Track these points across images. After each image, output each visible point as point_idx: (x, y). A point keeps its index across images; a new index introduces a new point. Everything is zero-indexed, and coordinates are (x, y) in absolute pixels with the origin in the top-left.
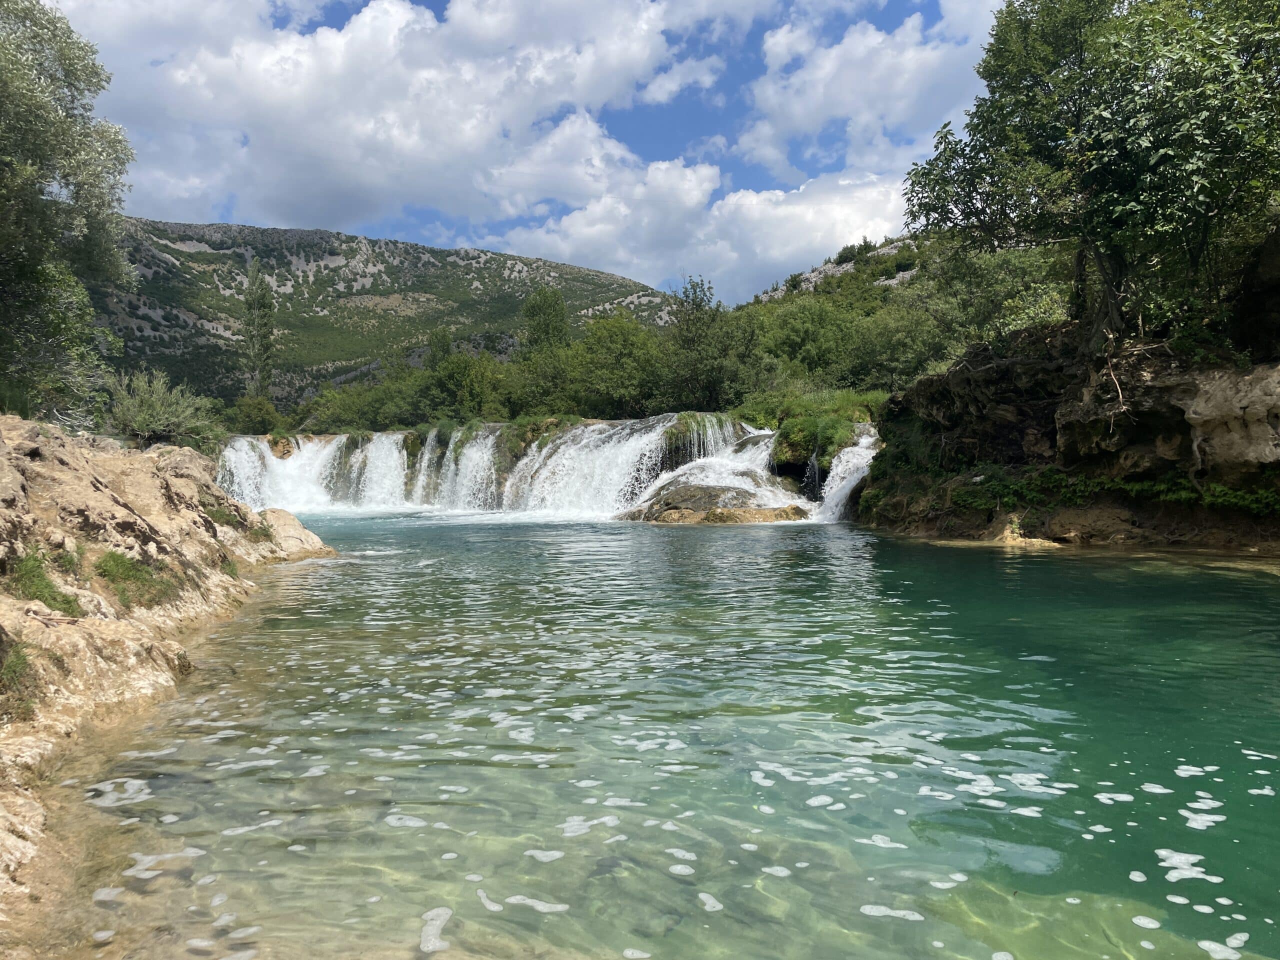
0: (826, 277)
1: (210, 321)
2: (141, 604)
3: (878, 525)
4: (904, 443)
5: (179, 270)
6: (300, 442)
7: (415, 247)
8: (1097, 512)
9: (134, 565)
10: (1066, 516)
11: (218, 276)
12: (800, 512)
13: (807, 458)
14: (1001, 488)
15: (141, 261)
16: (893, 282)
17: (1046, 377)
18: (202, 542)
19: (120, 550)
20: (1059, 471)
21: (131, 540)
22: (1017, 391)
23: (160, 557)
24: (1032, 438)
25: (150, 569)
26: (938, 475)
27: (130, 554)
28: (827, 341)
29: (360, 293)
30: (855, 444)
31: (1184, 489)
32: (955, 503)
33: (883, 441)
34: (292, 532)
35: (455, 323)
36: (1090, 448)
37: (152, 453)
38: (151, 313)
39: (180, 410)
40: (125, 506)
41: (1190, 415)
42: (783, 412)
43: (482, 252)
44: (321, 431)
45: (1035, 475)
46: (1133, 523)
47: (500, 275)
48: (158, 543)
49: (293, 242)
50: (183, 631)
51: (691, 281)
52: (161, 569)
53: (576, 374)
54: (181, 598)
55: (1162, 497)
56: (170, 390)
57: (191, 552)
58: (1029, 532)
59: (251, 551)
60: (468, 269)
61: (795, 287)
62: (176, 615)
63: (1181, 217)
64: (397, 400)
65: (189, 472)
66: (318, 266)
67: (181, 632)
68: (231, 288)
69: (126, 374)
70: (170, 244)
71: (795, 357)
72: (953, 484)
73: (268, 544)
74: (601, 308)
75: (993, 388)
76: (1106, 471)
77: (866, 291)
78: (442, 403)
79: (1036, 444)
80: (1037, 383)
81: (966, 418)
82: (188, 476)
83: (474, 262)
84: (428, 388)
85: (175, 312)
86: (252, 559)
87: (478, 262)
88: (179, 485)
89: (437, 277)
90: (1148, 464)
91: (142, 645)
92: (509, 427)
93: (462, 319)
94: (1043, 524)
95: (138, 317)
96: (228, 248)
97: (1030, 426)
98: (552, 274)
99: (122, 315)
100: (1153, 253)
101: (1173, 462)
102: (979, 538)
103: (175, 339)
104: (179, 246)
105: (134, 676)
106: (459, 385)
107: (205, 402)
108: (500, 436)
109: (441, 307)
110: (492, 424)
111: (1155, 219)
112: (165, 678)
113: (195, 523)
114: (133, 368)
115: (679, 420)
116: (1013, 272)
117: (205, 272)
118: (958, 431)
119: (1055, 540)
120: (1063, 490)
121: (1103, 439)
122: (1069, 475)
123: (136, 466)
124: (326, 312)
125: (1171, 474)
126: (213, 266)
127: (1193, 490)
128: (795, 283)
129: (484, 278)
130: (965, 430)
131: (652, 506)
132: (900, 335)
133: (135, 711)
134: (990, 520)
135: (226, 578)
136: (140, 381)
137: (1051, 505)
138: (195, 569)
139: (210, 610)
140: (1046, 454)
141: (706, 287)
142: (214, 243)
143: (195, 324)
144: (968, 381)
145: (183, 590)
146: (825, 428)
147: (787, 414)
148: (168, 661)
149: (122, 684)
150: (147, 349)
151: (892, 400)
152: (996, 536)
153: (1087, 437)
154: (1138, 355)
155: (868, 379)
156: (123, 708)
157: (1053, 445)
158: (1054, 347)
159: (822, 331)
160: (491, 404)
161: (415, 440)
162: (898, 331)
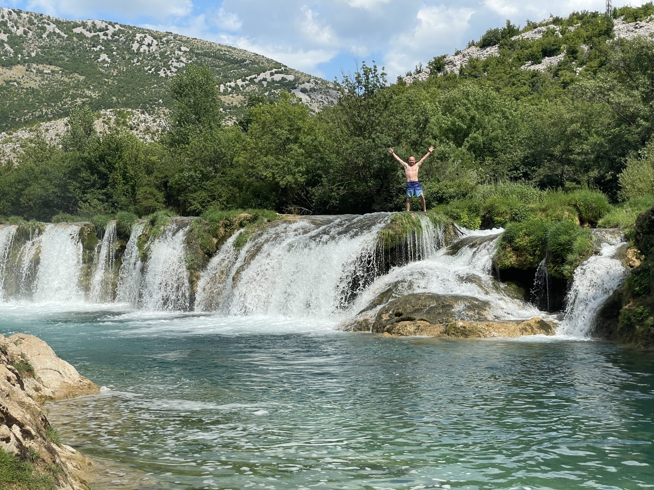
0: (471, 60)
7: (40, 17)
12: (545, 326)
13: (536, 265)
16: (541, 67)
30: (597, 253)
34: (49, 364)
35: (81, 96)
43: (110, 23)
47: (129, 49)
51: (363, 67)
60: (95, 41)
61: (439, 70)
74: (233, 84)
77: (514, 76)
78: (93, 185)
83: (101, 34)
84: (77, 170)
87: (106, 35)
89: (62, 48)
92: (199, 222)
93: (88, 93)
98: (183, 49)
106: (111, 168)
108: (191, 231)
109: (67, 80)
128: (438, 65)
129: (112, 51)
160: (146, 188)
161: (92, 232)
162: (572, 121)
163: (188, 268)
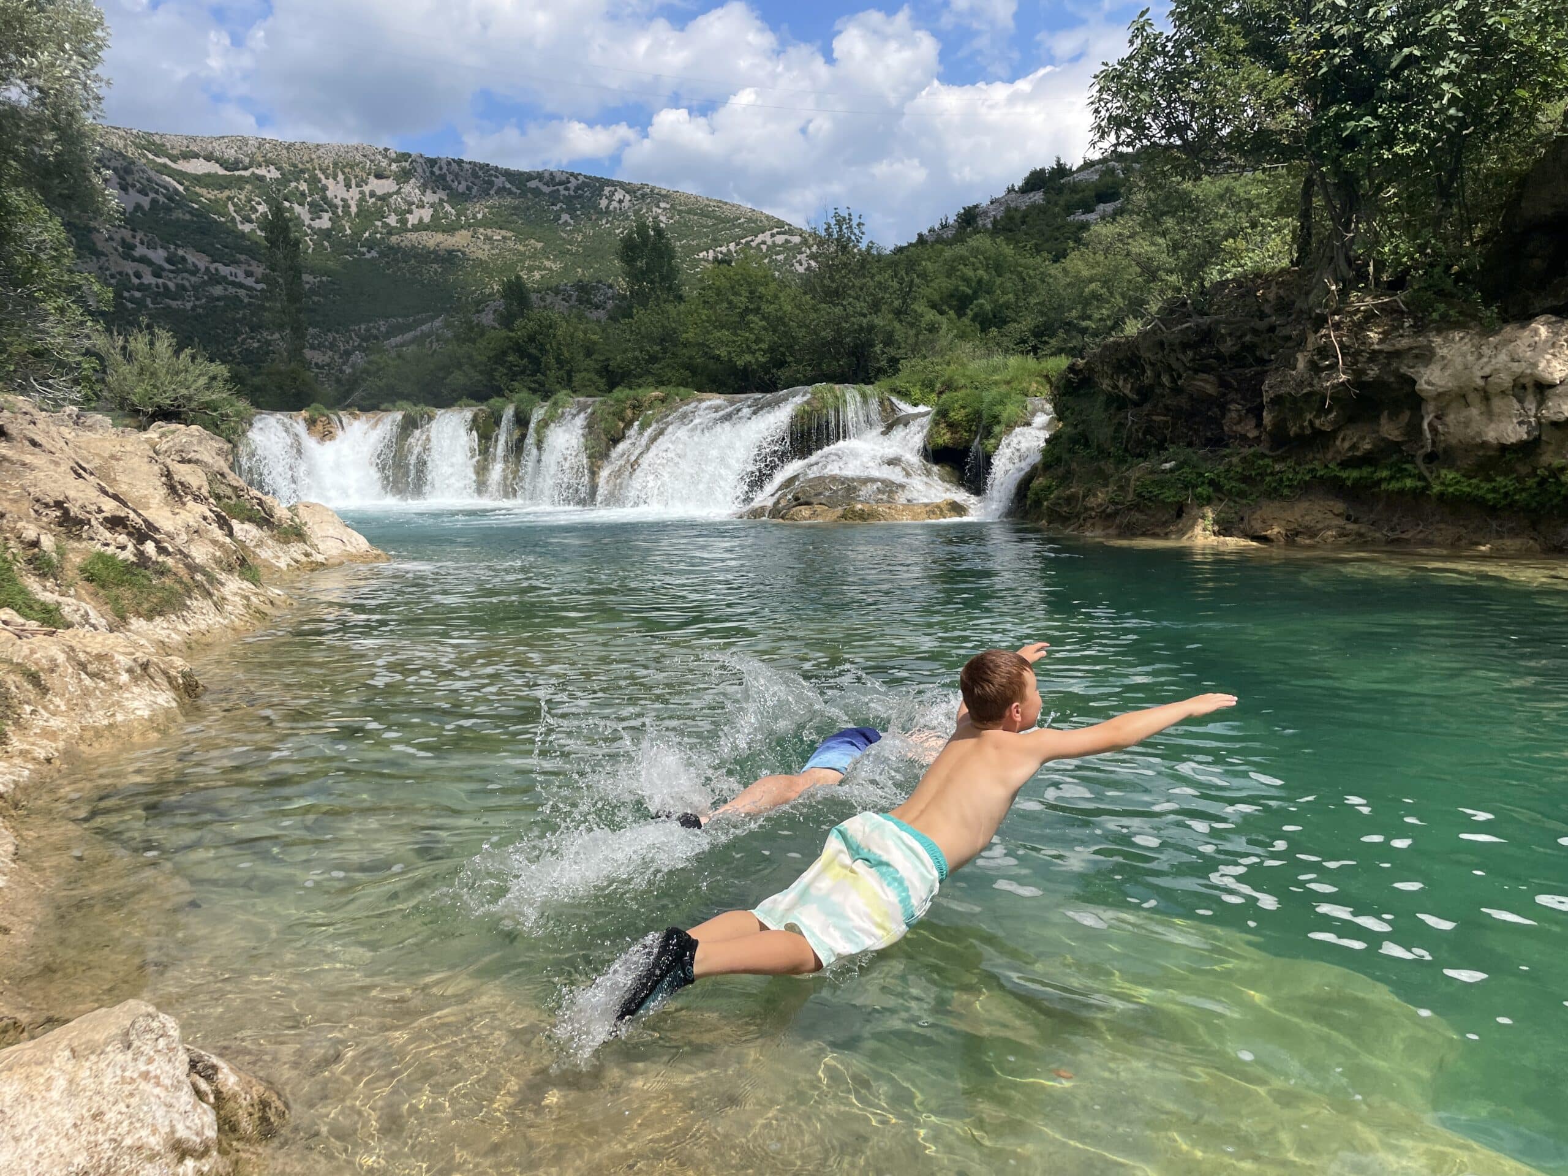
0: (1008, 209)
1: (226, 265)
2: (139, 615)
3: (1049, 523)
4: (1083, 422)
5: (183, 197)
6: (344, 420)
7: (485, 167)
8: (1306, 504)
9: (128, 568)
10: (1269, 509)
11: (235, 205)
12: (957, 508)
13: (969, 442)
14: (1194, 476)
15: (134, 186)
16: (1091, 217)
17: (1256, 340)
18: (214, 542)
19: (110, 550)
20: (1263, 456)
21: (123, 538)
22: (1219, 357)
23: (161, 559)
24: (1234, 415)
25: (148, 573)
26: (1121, 461)
27: (122, 555)
28: (1004, 293)
29: (416, 228)
30: (1029, 424)
31: (1410, 476)
32: (1139, 495)
33: (1059, 420)
34: (331, 532)
35: (539, 269)
36: (1302, 428)
37: (153, 434)
38: (151, 254)
39: (190, 379)
40: (115, 497)
41: (1422, 386)
42: (943, 383)
43: (572, 174)
44: (371, 404)
45: (1235, 460)
46: (1348, 518)
47: (596, 207)
48: (157, 542)
49: (328, 161)
50: (190, 648)
51: (836, 215)
52: (162, 573)
53: (690, 335)
54: (189, 607)
55: (1384, 486)
56: (177, 353)
57: (200, 553)
58: (1225, 528)
59: (280, 554)
60: (554, 198)
61: (969, 224)
62: (183, 627)
63: (1426, 136)
64: (466, 367)
65: (198, 456)
66: (362, 193)
67: (189, 648)
68: (250, 221)
69: (119, 334)
70: (169, 163)
71: (965, 314)
72: (1138, 472)
73: (301, 545)
74: (724, 249)
75: (1190, 353)
76: (1318, 456)
77: (1057, 229)
78: (523, 372)
79: (1239, 423)
80: (1245, 347)
81: (1158, 391)
82: (197, 462)
83: (561, 188)
84: (504, 353)
85: (181, 252)
86: (282, 564)
87: (567, 189)
88: (183, 473)
90: (1368, 447)
91: (135, 660)
92: (604, 403)
93: (548, 264)
94: (1242, 519)
95: (134, 260)
96: (246, 169)
97: (1233, 401)
98: (662, 205)
99: (114, 257)
100: (1389, 182)
101: (1397, 444)
102: (1166, 536)
103: (183, 288)
104: (183, 166)
105: (127, 695)
106: (542, 349)
107: (220, 369)
108: (593, 413)
109: (521, 248)
110: (582, 399)
111: (1395, 138)
112: (166, 698)
113: (205, 518)
114: (131, 324)
115: (813, 394)
116: (1236, 205)
117: (216, 201)
118: (1148, 407)
119: (1254, 538)
120: (1268, 479)
121: (1318, 416)
122: (1276, 460)
123: (128, 448)
124: (374, 254)
125: (1395, 457)
126: (227, 193)
127: (1422, 478)
128: (969, 217)
129: (575, 209)
130: (1156, 406)
131: (778, 502)
132: (1093, 286)
133: (130, 736)
134: (1179, 515)
135: (246, 585)
136: (139, 343)
137: (1254, 497)
138: (205, 573)
139: (226, 622)
140: (1251, 435)
141: (854, 223)
142: (226, 161)
143: (207, 268)
144: (1161, 344)
145: (190, 598)
146: (993, 404)
147: (949, 386)
148: (170, 680)
149: (113, 705)
150: (149, 301)
151: (1072, 369)
152: (1184, 534)
153: (1299, 414)
154: (1365, 311)
155: (1053, 342)
156: (115, 732)
157: (1259, 424)
158: (1267, 301)
159: (998, 281)
160: (584, 374)
161: (488, 417)
162: (1091, 280)
163: (589, 457)
